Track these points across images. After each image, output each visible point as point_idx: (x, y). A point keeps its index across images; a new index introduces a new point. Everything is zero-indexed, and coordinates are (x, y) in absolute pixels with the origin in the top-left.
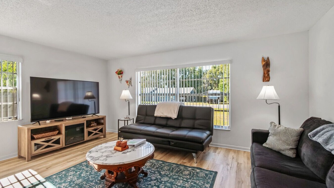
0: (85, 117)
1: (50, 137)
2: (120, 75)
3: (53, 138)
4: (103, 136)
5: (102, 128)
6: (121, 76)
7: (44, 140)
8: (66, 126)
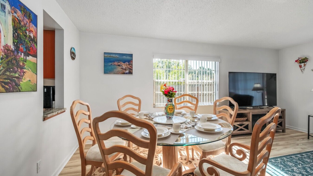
0: (263, 108)
1: (242, 122)
2: (302, 64)
3: (244, 123)
4: (281, 131)
5: (282, 122)
6: (305, 65)
7: (238, 123)
8: (252, 114)
